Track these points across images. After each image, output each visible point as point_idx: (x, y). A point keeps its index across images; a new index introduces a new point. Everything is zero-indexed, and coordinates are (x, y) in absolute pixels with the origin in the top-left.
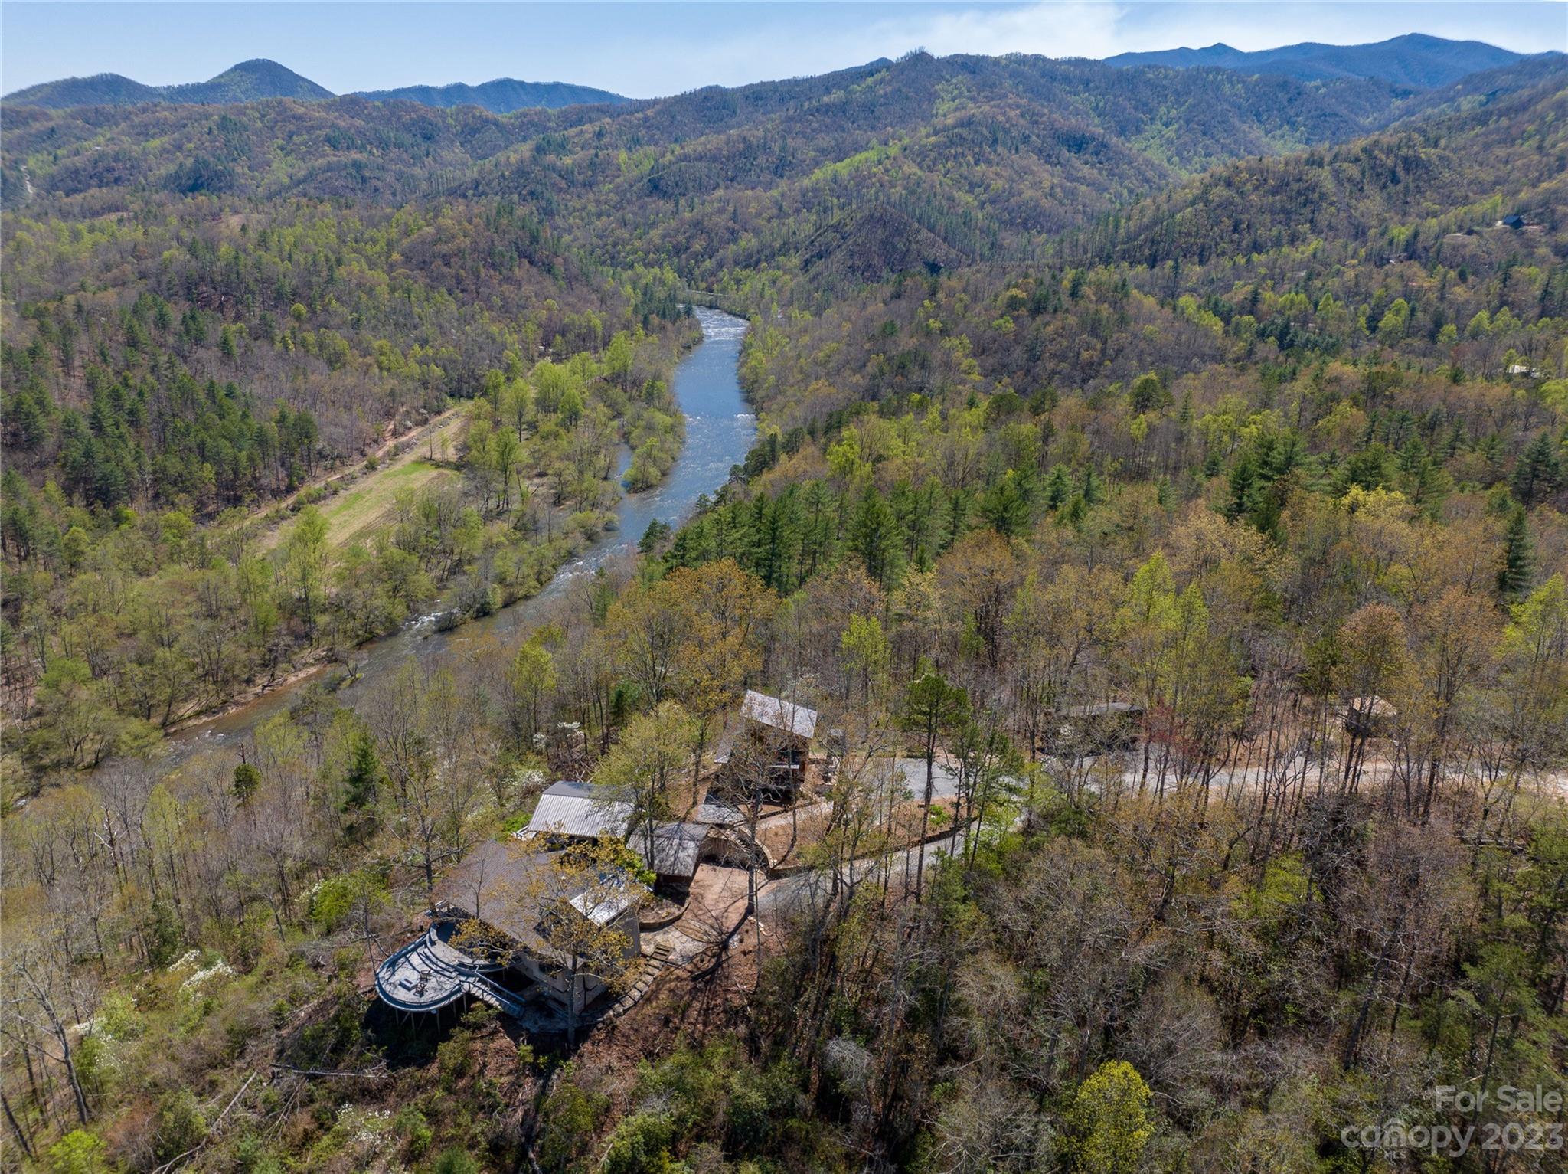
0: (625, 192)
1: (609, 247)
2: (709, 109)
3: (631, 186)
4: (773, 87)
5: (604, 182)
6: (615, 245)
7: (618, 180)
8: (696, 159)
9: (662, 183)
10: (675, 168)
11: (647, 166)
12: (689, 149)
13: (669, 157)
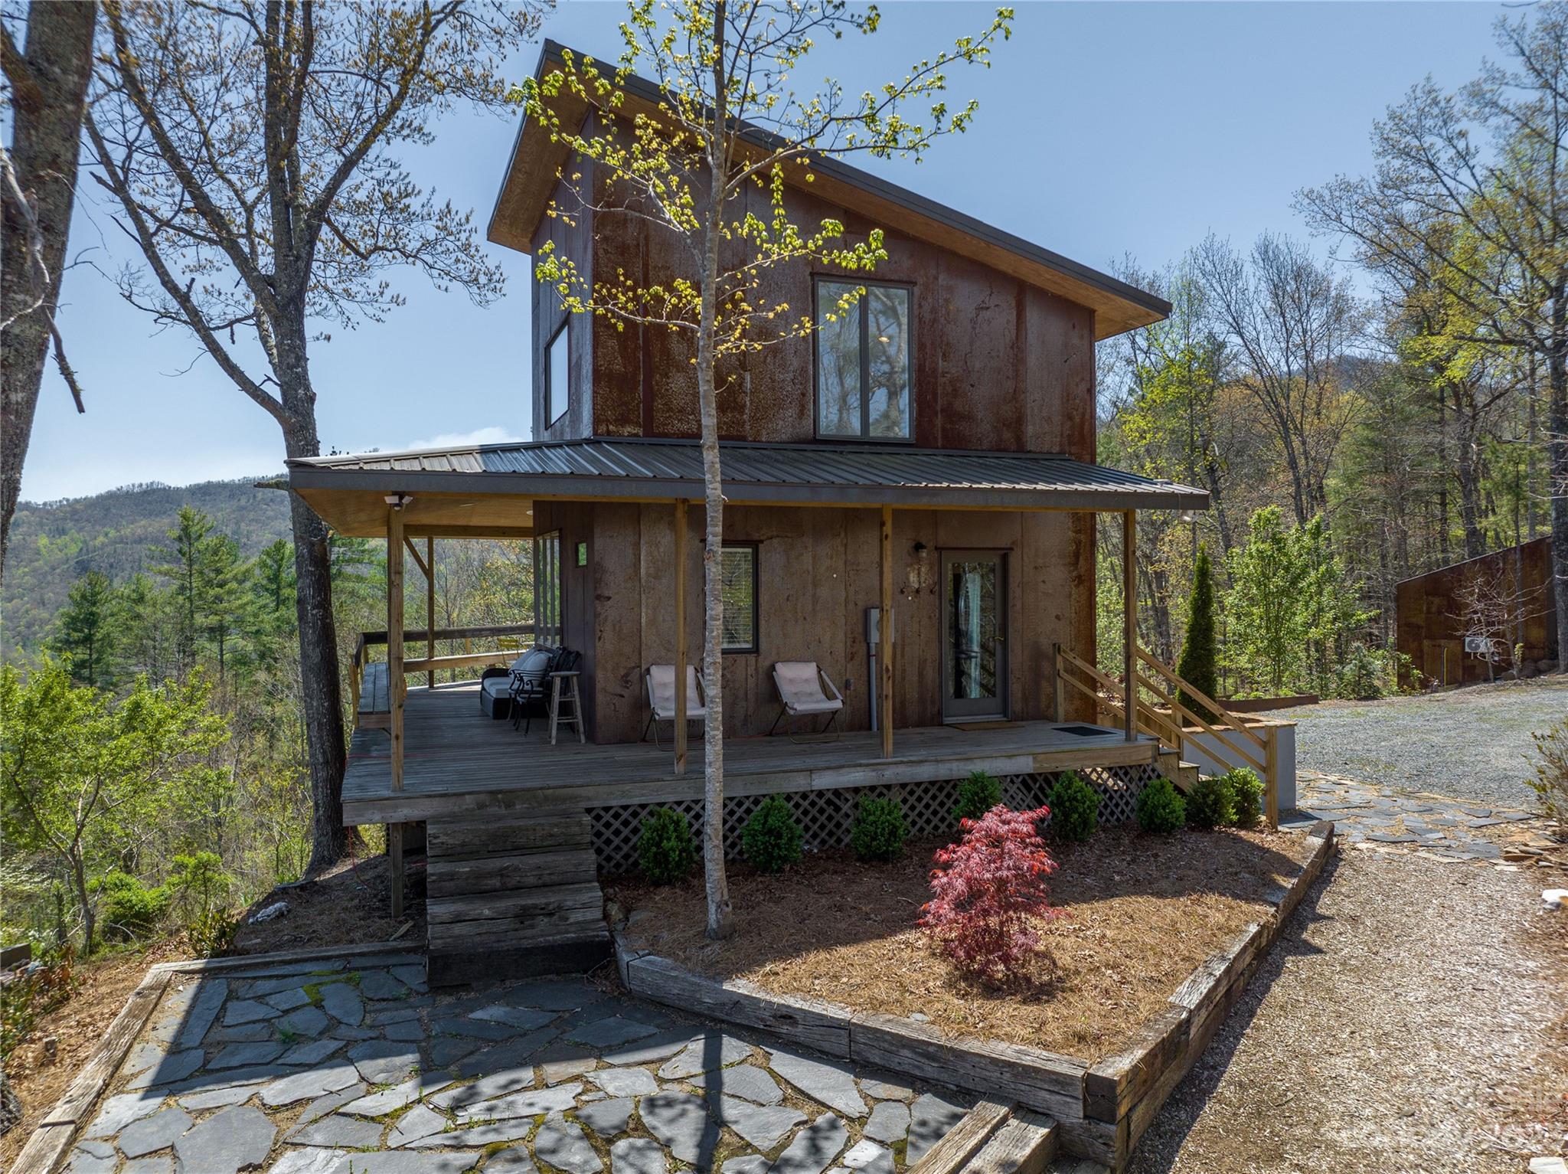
0: (45, 575)
1: (22, 629)
2: (150, 503)
3: (54, 569)
4: (222, 486)
5: (17, 567)
6: (29, 626)
7: (36, 564)
8: (135, 542)
9: (93, 565)
10: (109, 549)
11: (73, 550)
12: (127, 531)
13: (101, 539)
